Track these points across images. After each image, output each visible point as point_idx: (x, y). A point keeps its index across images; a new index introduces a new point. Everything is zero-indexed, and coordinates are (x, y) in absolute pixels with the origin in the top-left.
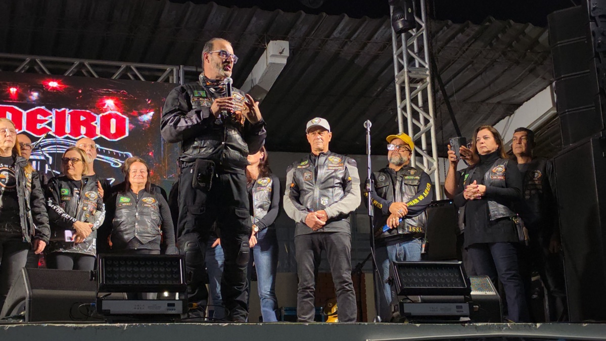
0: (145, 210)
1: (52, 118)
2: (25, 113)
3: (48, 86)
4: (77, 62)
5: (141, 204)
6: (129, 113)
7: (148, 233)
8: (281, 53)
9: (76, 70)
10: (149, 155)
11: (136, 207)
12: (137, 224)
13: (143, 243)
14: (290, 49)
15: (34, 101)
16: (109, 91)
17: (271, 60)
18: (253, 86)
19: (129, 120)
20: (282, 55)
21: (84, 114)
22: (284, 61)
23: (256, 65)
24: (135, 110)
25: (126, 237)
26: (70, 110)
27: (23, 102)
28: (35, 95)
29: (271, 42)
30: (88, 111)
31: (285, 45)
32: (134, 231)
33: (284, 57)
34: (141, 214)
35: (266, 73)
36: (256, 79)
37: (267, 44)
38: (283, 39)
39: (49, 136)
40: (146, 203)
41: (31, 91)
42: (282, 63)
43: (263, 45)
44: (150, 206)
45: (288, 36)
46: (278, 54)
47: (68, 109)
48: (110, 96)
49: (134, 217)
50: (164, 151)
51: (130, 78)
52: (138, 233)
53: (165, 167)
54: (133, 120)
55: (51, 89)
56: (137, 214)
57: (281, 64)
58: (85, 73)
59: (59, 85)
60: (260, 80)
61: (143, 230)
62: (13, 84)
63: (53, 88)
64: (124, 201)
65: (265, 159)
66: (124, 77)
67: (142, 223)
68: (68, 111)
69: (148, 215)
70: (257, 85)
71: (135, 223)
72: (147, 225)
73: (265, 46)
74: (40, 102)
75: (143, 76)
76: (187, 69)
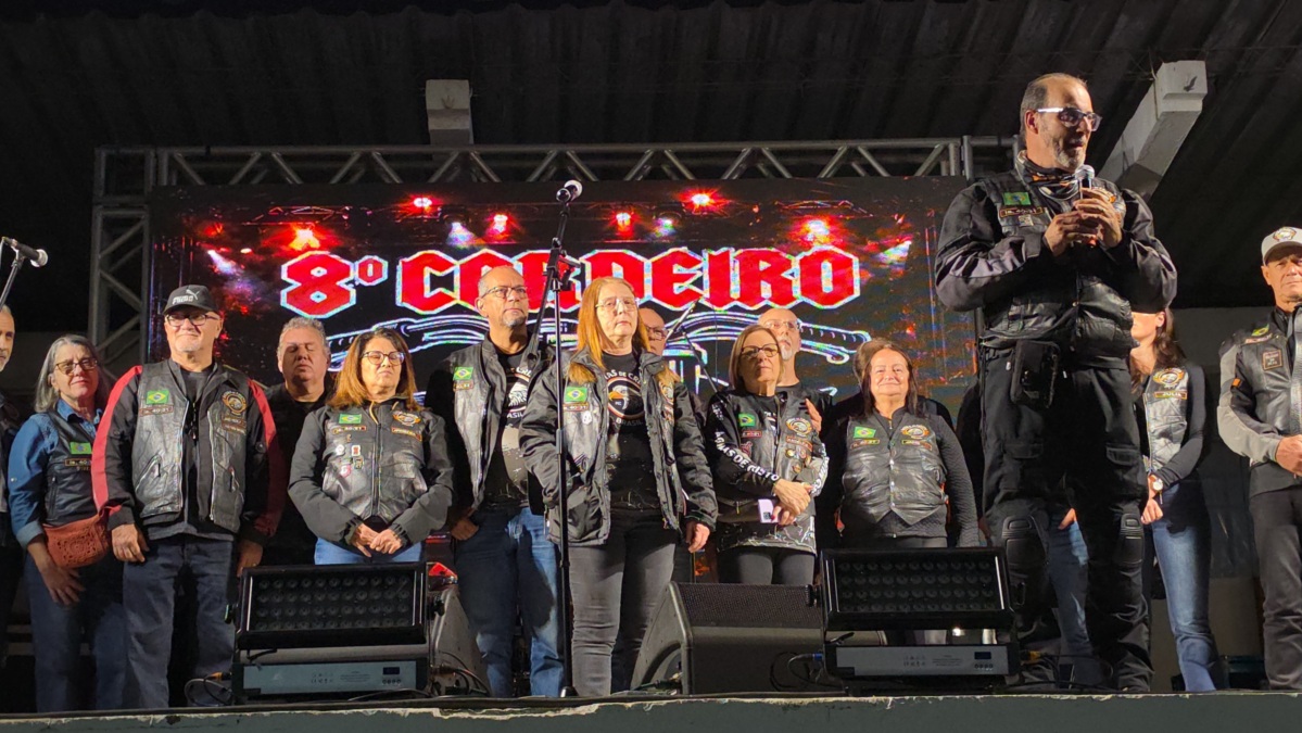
0: (909, 453)
1: (702, 269)
2: (648, 263)
3: (691, 204)
4: (746, 150)
5: (899, 441)
6: (859, 247)
7: (919, 502)
8: (1188, 89)
9: (744, 167)
10: (905, 333)
11: (889, 447)
12: (893, 483)
13: (910, 523)
14: (1208, 78)
15: (665, 238)
16: (814, 204)
17: (1165, 106)
18: (1126, 168)
19: (860, 262)
20: (1190, 92)
21: (766, 257)
22: (1197, 106)
23: (1131, 121)
24: (871, 239)
25: (873, 511)
26: (736, 250)
27: (645, 241)
28: (666, 226)
29: (1164, 65)
30: (773, 250)
31: (1197, 70)
32: (889, 499)
33: (1197, 96)
34: (901, 461)
35: (1156, 136)
36: (1132, 150)
37: (1155, 73)
38: (1192, 56)
39: (699, 308)
40: (908, 437)
41: (657, 217)
42: (1191, 110)
43: (1147, 74)
44: (918, 443)
45: (1204, 50)
46: (1181, 90)
47: (733, 250)
48: (816, 213)
49: (887, 470)
50: (937, 323)
51: (858, 175)
52: (897, 503)
53: (940, 356)
54: (869, 261)
55: (697, 211)
56: (892, 462)
57: (1187, 113)
58: (764, 171)
59: (713, 201)
60: (1142, 152)
61: (907, 496)
62: (623, 205)
63: (702, 208)
64: (863, 436)
65: (1169, 327)
66: (844, 171)
67: (904, 480)
68: (733, 253)
69: (916, 462)
70: (1136, 166)
71: (888, 482)
72: (915, 486)
73: (1151, 76)
74: (679, 237)
75: (885, 166)
76: (978, 142)
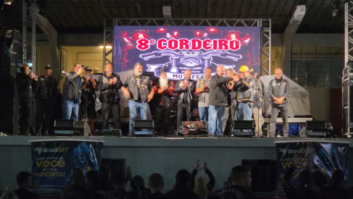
1: (212, 43)
2: (202, 41)
4: (221, 20)
6: (240, 40)
15: (205, 37)
16: (233, 31)
20: (303, 11)
24: (242, 38)
27: (202, 37)
29: (298, 6)
30: (225, 40)
31: (304, 7)
38: (304, 4)
39: (211, 50)
41: (204, 33)
42: (303, 14)
46: (300, 11)
53: (254, 60)
55: (212, 32)
59: (215, 30)
62: (198, 31)
74: (208, 37)
76: (263, 20)
